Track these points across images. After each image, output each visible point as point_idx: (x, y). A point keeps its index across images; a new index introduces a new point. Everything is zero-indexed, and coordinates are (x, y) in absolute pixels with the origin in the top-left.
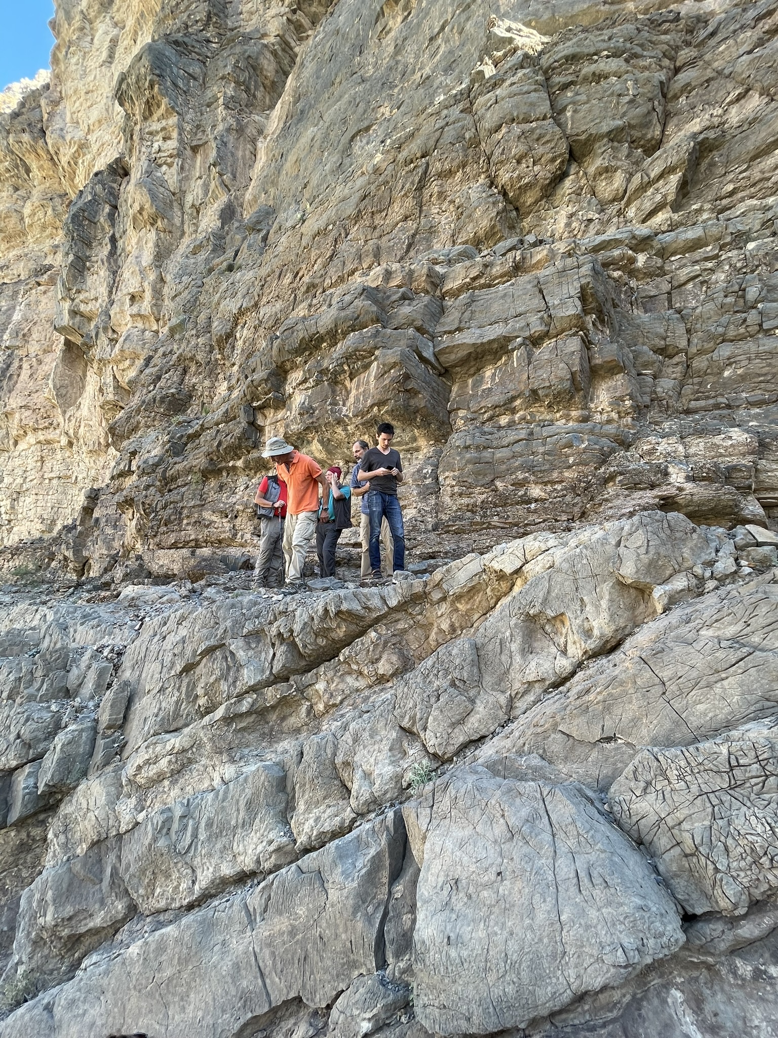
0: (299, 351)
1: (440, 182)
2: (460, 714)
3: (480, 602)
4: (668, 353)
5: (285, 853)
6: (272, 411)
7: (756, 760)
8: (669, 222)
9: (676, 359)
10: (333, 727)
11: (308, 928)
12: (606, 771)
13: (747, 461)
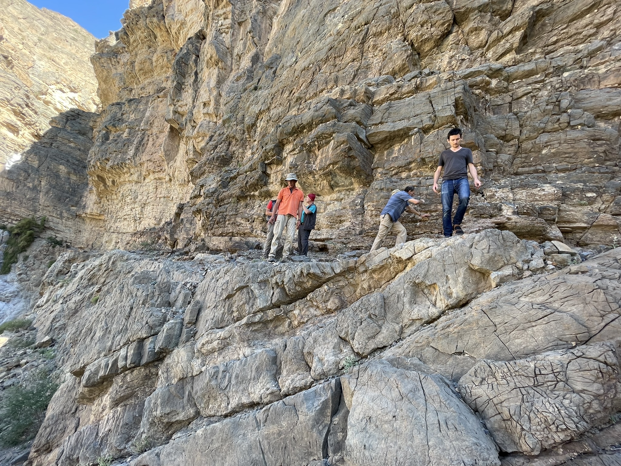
0: (291, 134)
1: (374, 39)
2: (372, 333)
3: (386, 274)
4: (507, 139)
5: (275, 395)
6: (275, 166)
7: (552, 372)
8: (514, 60)
9: (512, 143)
10: (302, 334)
11: (287, 433)
12: (457, 370)
13: (554, 204)
